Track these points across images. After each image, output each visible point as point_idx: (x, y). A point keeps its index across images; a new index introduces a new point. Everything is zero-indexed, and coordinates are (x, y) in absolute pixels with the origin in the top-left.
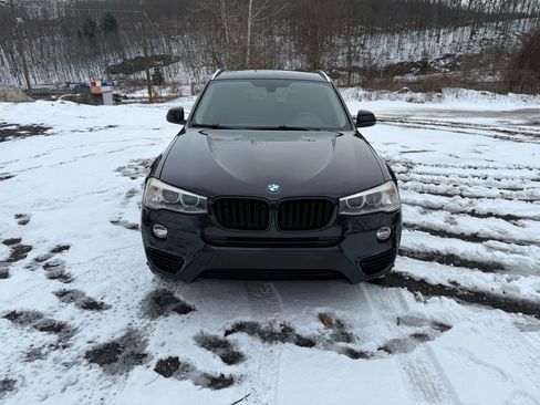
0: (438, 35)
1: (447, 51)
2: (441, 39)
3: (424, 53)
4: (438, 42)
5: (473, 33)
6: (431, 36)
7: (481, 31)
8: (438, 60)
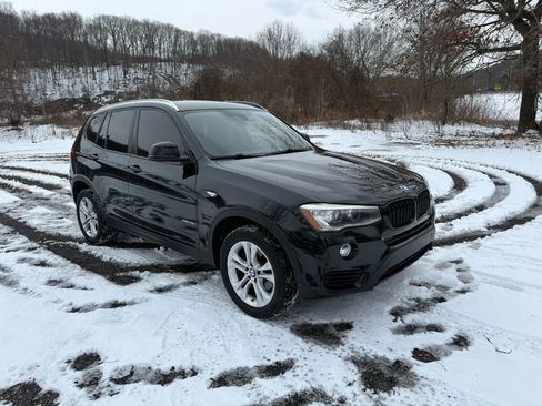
0: (93, 73)
1: (106, 88)
2: (97, 76)
3: (84, 90)
4: (94, 79)
5: (125, 73)
6: (85, 72)
7: (132, 70)
8: (100, 96)
